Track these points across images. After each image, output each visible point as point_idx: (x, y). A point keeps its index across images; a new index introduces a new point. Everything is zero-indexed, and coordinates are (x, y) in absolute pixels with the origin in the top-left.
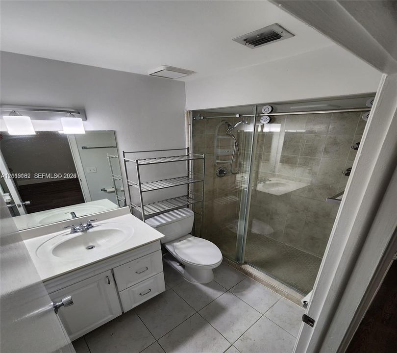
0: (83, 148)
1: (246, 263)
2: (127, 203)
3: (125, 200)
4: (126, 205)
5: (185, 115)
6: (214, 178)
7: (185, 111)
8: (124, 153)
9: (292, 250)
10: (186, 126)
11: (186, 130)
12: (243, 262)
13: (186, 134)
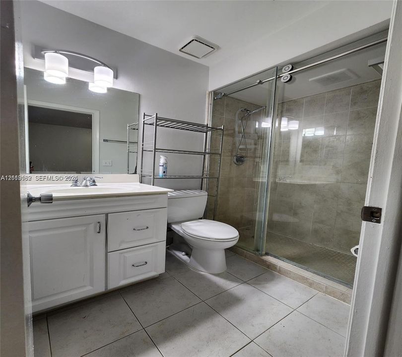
0: (104, 140)
1: (267, 254)
2: (137, 170)
3: (136, 167)
4: (135, 173)
5: (207, 95)
6: (231, 165)
7: (207, 92)
8: (144, 115)
9: (325, 250)
10: (207, 105)
11: (206, 110)
12: (264, 253)
13: (206, 113)
